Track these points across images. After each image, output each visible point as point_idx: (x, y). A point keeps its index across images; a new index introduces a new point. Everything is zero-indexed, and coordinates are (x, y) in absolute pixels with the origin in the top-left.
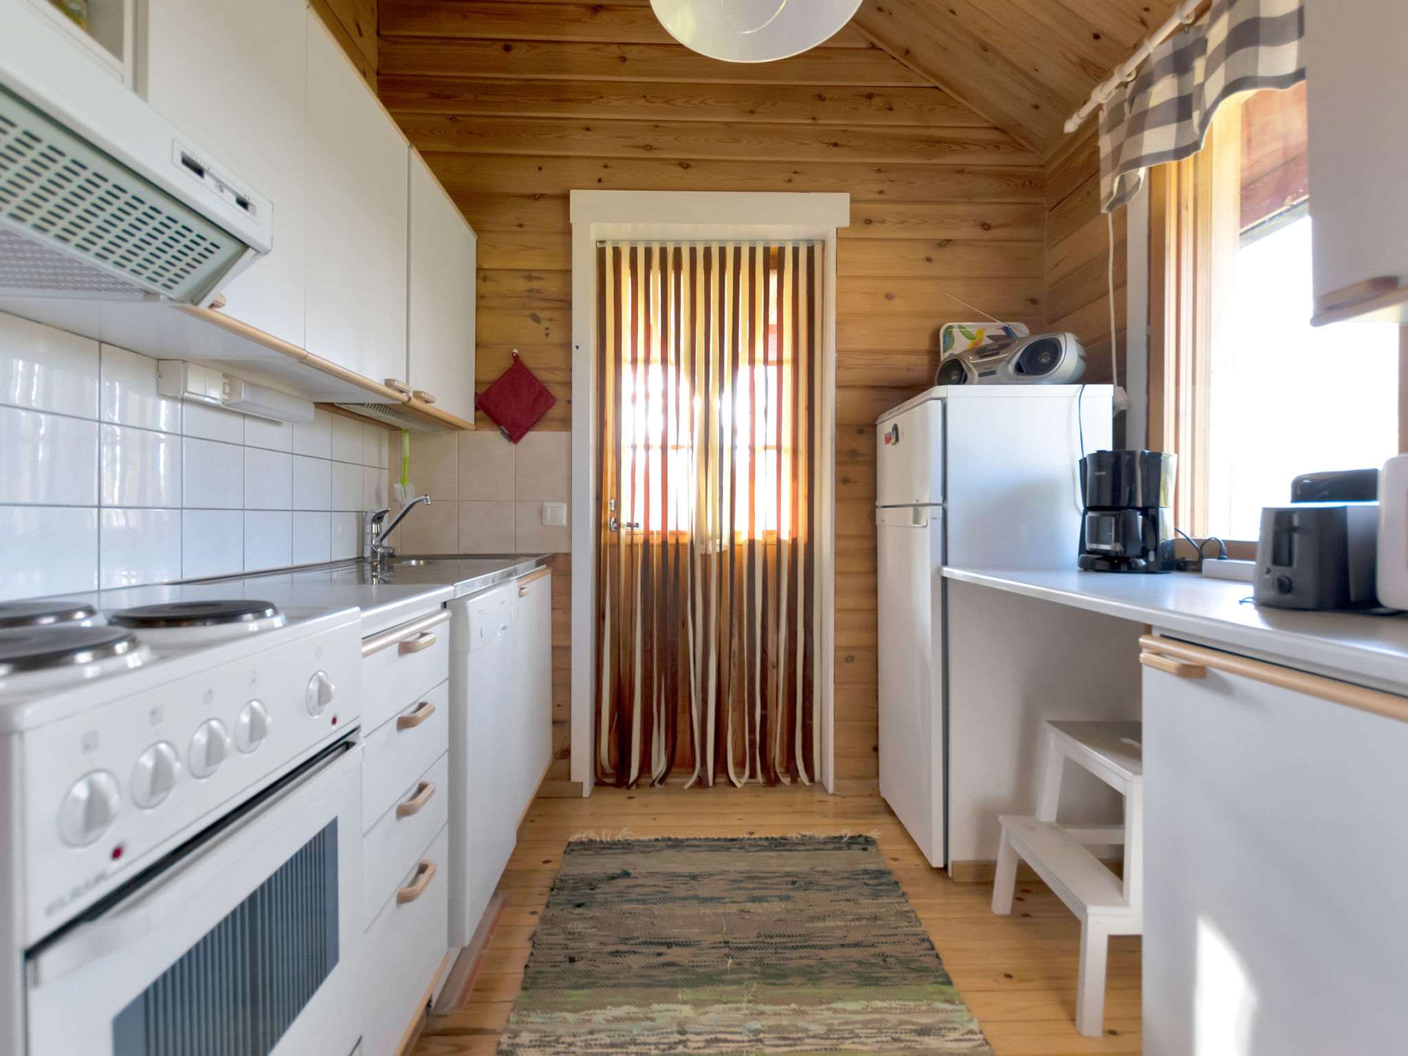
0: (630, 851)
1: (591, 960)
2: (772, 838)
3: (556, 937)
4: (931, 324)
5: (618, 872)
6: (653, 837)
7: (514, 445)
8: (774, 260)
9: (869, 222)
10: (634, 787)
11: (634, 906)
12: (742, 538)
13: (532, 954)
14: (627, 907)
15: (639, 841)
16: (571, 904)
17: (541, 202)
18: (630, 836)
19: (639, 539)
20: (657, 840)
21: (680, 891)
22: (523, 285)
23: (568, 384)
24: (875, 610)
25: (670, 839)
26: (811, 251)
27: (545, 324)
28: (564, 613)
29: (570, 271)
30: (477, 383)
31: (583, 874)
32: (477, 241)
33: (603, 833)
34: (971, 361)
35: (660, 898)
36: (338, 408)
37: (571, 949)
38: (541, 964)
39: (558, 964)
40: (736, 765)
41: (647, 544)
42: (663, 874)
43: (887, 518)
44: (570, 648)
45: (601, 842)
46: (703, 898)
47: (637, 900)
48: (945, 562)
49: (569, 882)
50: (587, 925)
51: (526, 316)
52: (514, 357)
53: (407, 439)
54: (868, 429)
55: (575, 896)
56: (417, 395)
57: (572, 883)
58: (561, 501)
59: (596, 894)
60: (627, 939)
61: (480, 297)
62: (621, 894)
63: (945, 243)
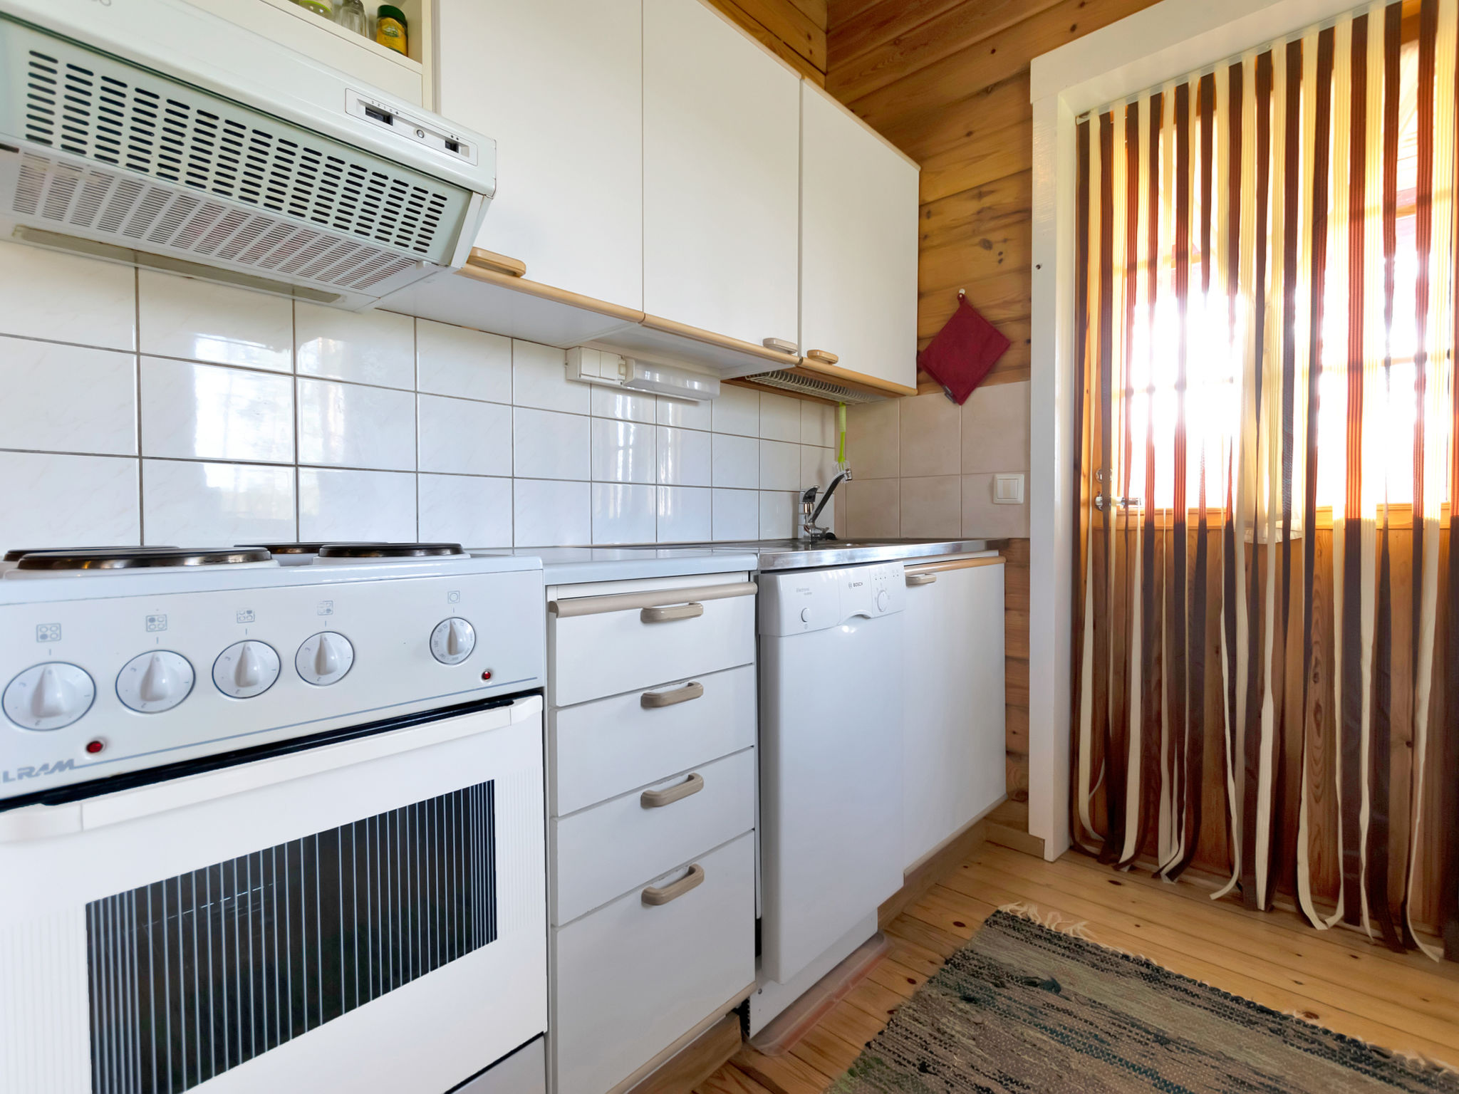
0: (1078, 957)
1: (947, 1082)
2: (1354, 1042)
3: (920, 1026)
5: (1046, 978)
6: (1121, 951)
7: (960, 407)
10: (1126, 869)
11: (1044, 1038)
13: (881, 1033)
14: (1033, 1034)
15: (1097, 948)
16: (960, 991)
17: (994, 94)
18: (1087, 936)
19: (1140, 520)
20: (1126, 957)
21: (1127, 1049)
22: (972, 208)
23: (1026, 319)
25: (1147, 964)
27: (998, 248)
28: (1021, 615)
29: (1030, 168)
30: (919, 339)
31: (995, 960)
32: (920, 173)
33: (1050, 916)
35: (1090, 1046)
36: (750, 382)
37: (931, 1052)
38: (886, 1052)
39: (905, 1063)
40: (1315, 888)
41: (1150, 528)
42: (1113, 1012)
44: (1028, 660)
45: (1041, 927)
46: (1165, 1081)
47: (1053, 1031)
49: (972, 962)
50: (965, 1031)
51: (976, 245)
52: (959, 298)
53: (843, 412)
55: (971, 984)
56: (812, 355)
57: (975, 966)
58: (1019, 472)
59: (1000, 994)
60: (1011, 1080)
61: (923, 237)
62: (1033, 1011)
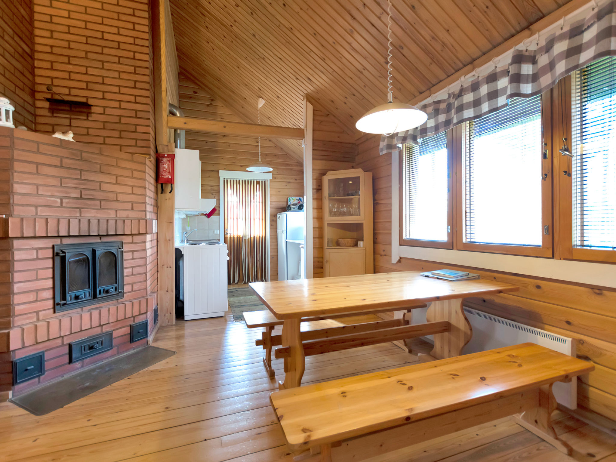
4: (287, 197)
7: (208, 219)
8: (258, 183)
9: (275, 178)
12: (252, 236)
17: (214, 172)
19: (232, 236)
22: (210, 188)
23: (219, 207)
24: (277, 249)
26: (265, 182)
27: (214, 195)
29: (219, 185)
34: (292, 206)
40: (251, 280)
41: (234, 237)
43: (279, 232)
48: (287, 239)
51: (211, 194)
53: (189, 218)
54: (275, 216)
58: (218, 229)
63: (289, 182)
